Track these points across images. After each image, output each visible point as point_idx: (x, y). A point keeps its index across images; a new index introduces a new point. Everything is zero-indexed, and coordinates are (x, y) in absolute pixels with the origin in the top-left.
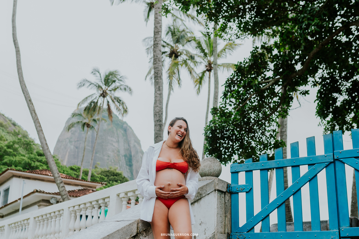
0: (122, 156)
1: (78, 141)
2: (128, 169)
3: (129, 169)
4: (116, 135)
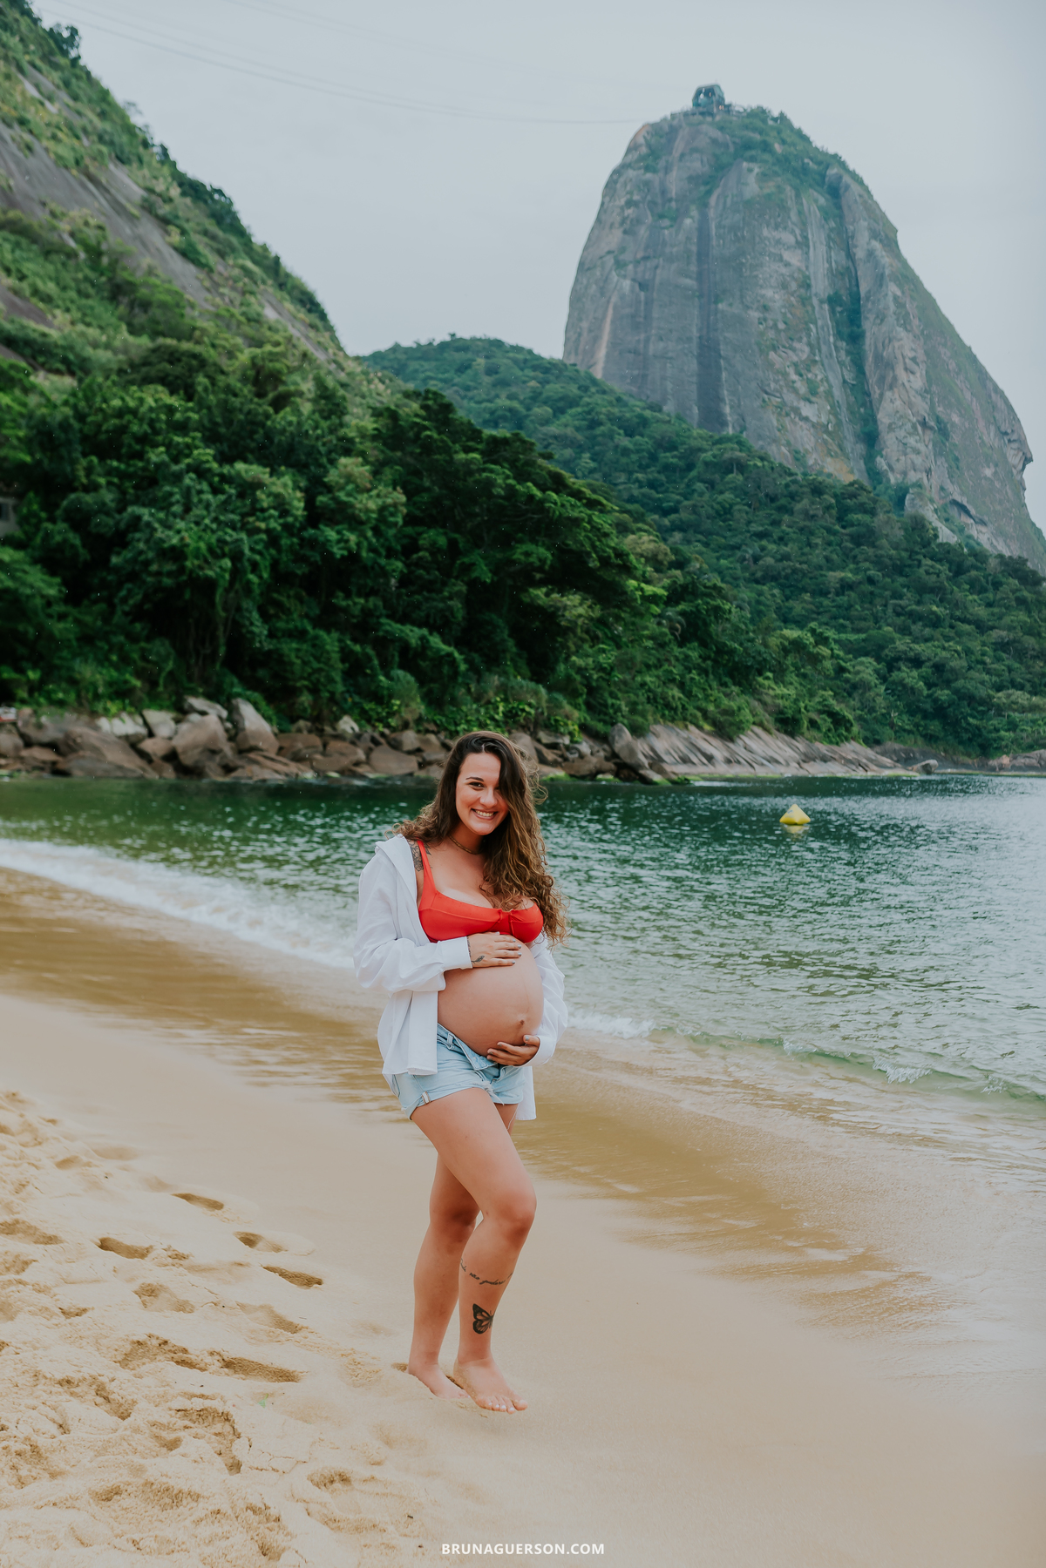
0: (821, 302)
1: (646, 258)
2: (843, 353)
3: (848, 353)
4: (794, 216)
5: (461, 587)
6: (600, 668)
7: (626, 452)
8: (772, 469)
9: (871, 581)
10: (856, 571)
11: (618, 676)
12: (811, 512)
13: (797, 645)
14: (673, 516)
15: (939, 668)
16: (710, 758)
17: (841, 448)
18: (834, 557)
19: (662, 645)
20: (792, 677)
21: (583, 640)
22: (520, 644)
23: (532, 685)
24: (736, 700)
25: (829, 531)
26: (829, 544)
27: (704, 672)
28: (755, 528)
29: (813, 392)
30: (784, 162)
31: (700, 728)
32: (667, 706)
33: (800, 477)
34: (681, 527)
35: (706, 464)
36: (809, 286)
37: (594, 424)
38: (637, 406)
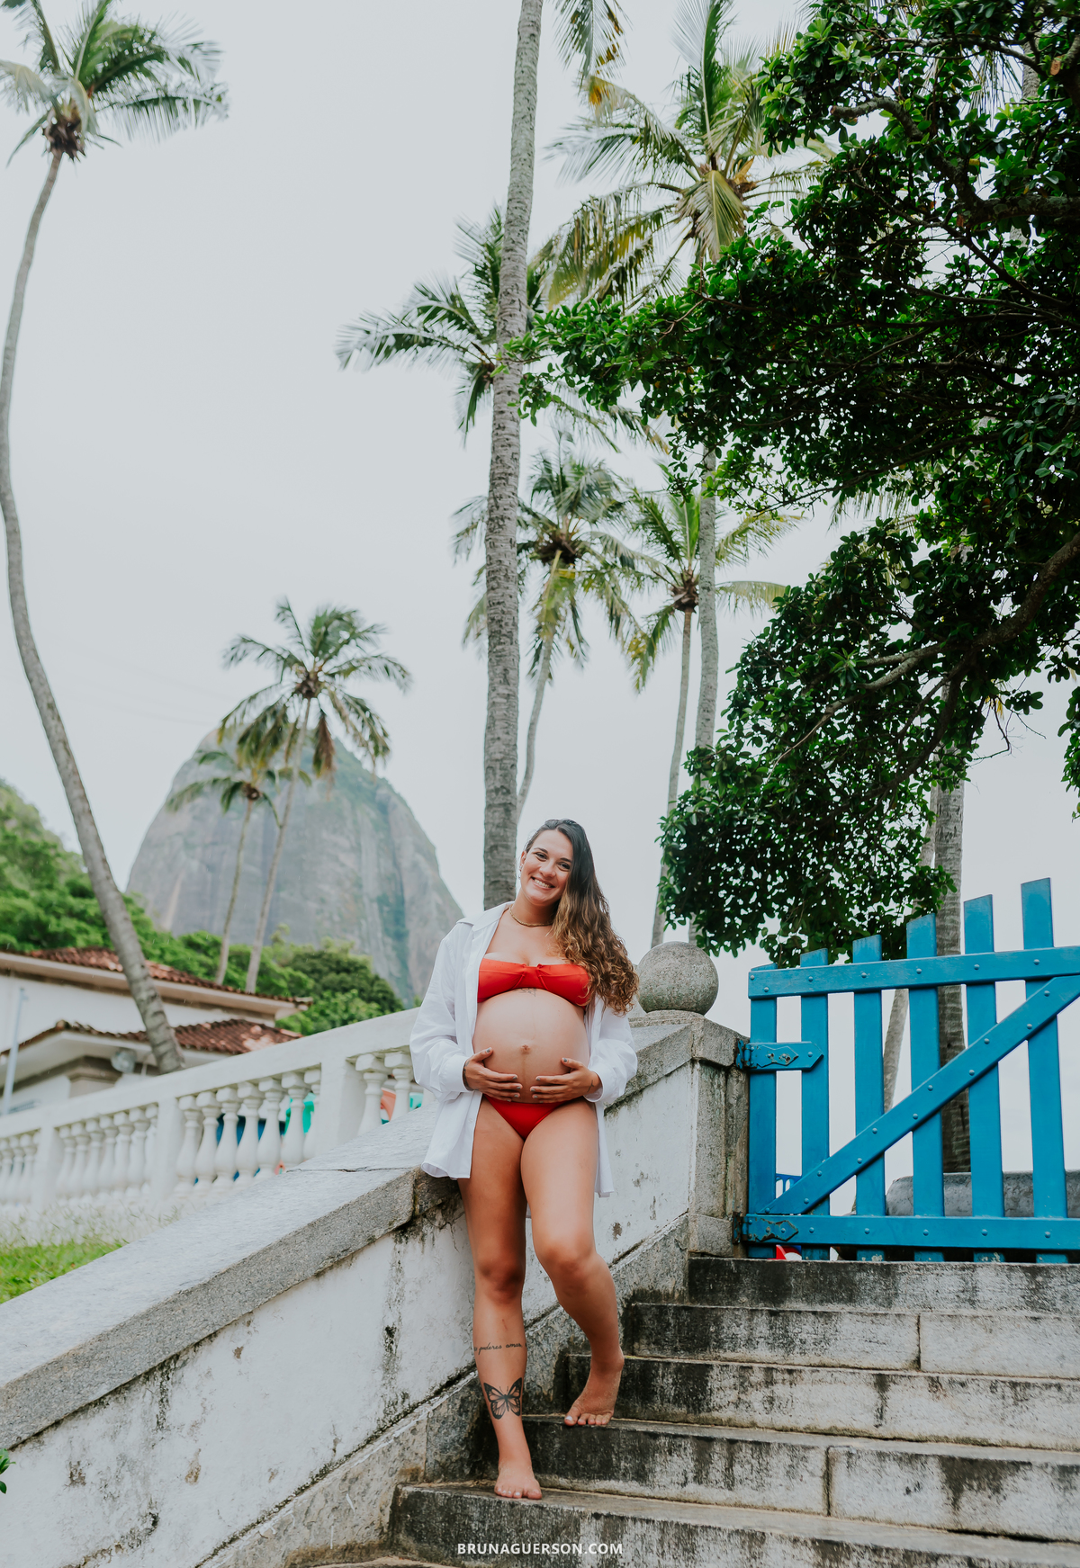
0: (371, 901)
1: (214, 844)
2: (389, 949)
3: (394, 948)
4: (349, 824)
36: (360, 886)
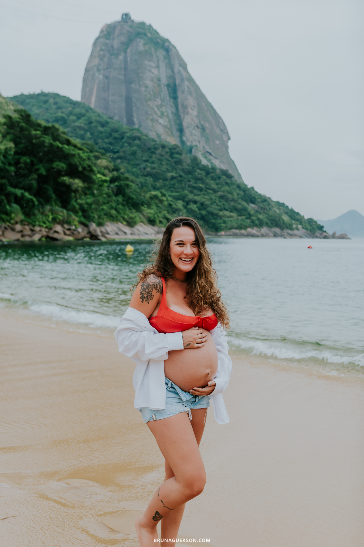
0: (164, 86)
3: (174, 103)
4: (155, 57)
5: (35, 176)
6: (87, 204)
7: (101, 132)
8: (149, 139)
9: (181, 176)
10: (176, 173)
11: (93, 206)
12: (162, 154)
13: (156, 197)
14: (117, 154)
15: (202, 204)
16: (125, 233)
17: (172, 133)
18: (169, 168)
19: (109, 196)
20: (154, 207)
21: (82, 194)
22: (57, 195)
23: (61, 209)
24: (134, 214)
25: (168, 160)
26: (167, 164)
27: (123, 205)
28: (144, 158)
29: (162, 115)
30: (151, 40)
31: (122, 223)
32: (111, 216)
33: (158, 142)
34: (120, 158)
35: (128, 137)
36: (160, 81)
37: (91, 123)
38: (105, 118)
